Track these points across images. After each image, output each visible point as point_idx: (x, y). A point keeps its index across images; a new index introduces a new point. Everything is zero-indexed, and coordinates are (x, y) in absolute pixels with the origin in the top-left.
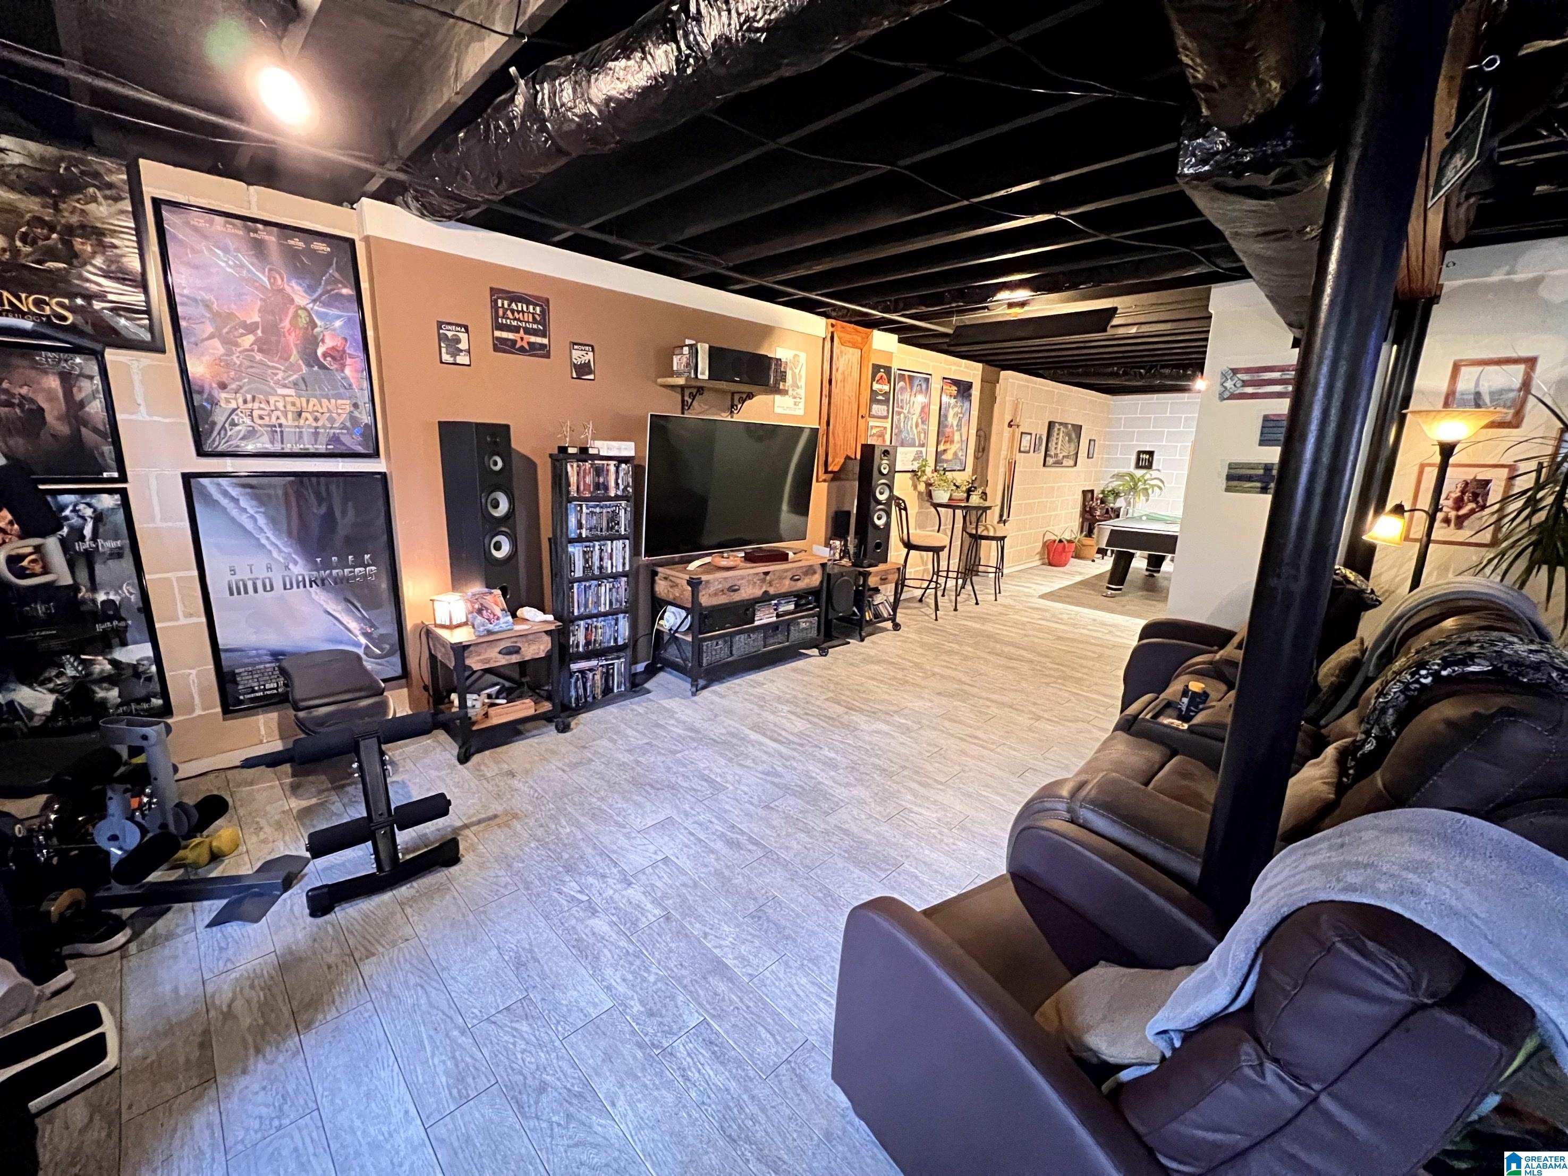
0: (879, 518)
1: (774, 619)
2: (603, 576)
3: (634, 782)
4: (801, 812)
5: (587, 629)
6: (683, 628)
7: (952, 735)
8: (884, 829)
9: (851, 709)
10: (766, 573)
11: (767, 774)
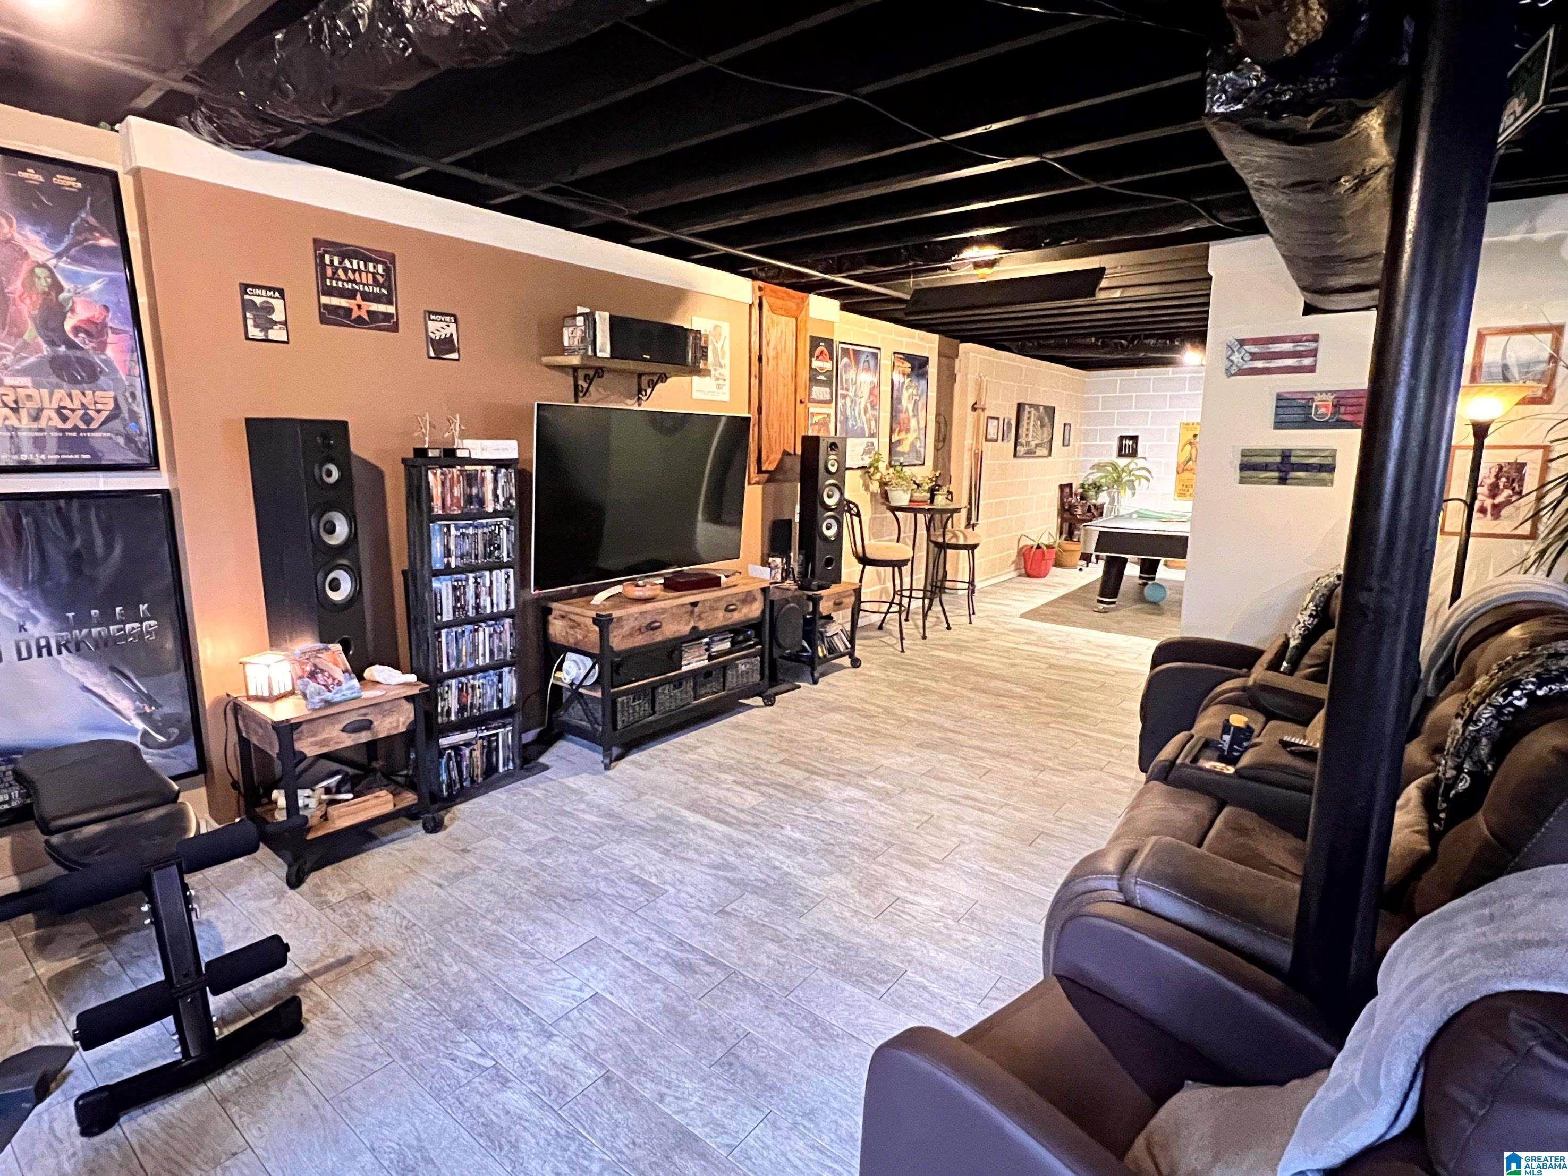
0: (828, 528)
1: (706, 662)
2: (480, 619)
3: (539, 892)
4: (767, 914)
5: (460, 690)
6: (589, 682)
7: (943, 798)
8: (876, 928)
9: (814, 773)
10: (694, 604)
11: (717, 867)
